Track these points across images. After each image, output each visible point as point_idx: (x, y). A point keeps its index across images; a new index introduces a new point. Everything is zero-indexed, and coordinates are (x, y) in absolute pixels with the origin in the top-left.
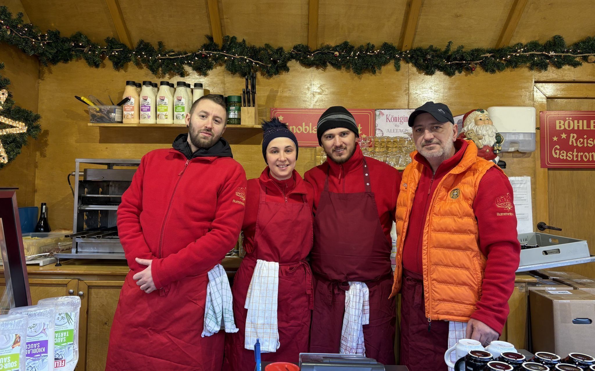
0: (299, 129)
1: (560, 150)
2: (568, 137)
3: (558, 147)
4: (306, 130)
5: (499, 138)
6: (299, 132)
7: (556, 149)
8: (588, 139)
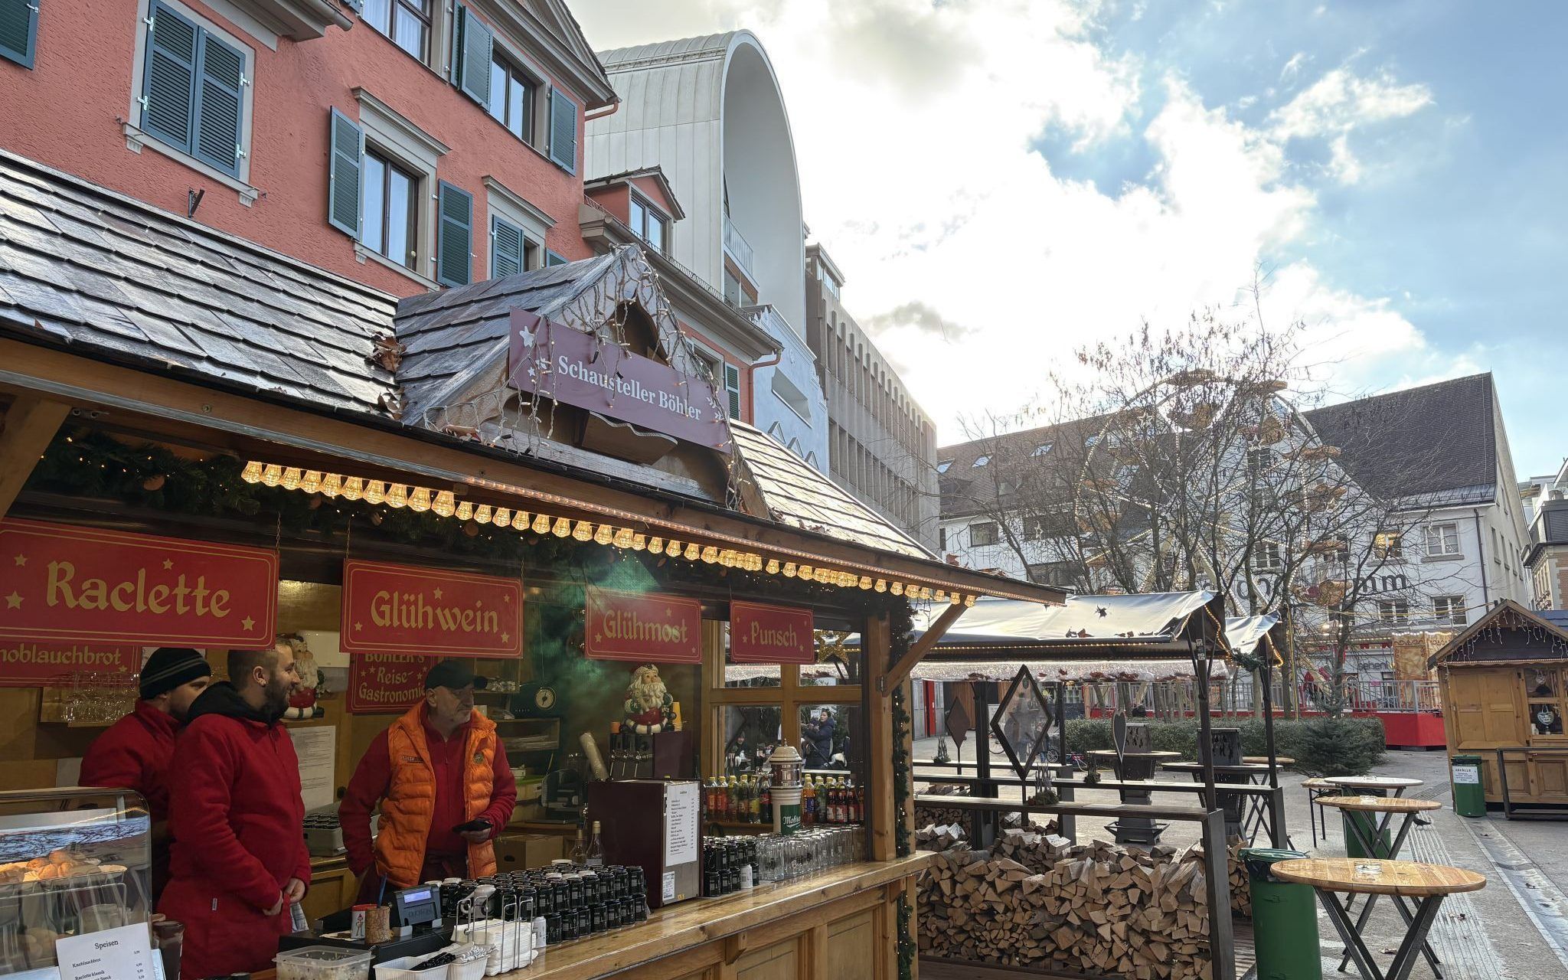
0: (13, 655)
1: (368, 688)
2: (376, 672)
3: (365, 684)
4: (25, 655)
5: (320, 675)
6: (12, 660)
7: (364, 687)
8: (396, 673)
